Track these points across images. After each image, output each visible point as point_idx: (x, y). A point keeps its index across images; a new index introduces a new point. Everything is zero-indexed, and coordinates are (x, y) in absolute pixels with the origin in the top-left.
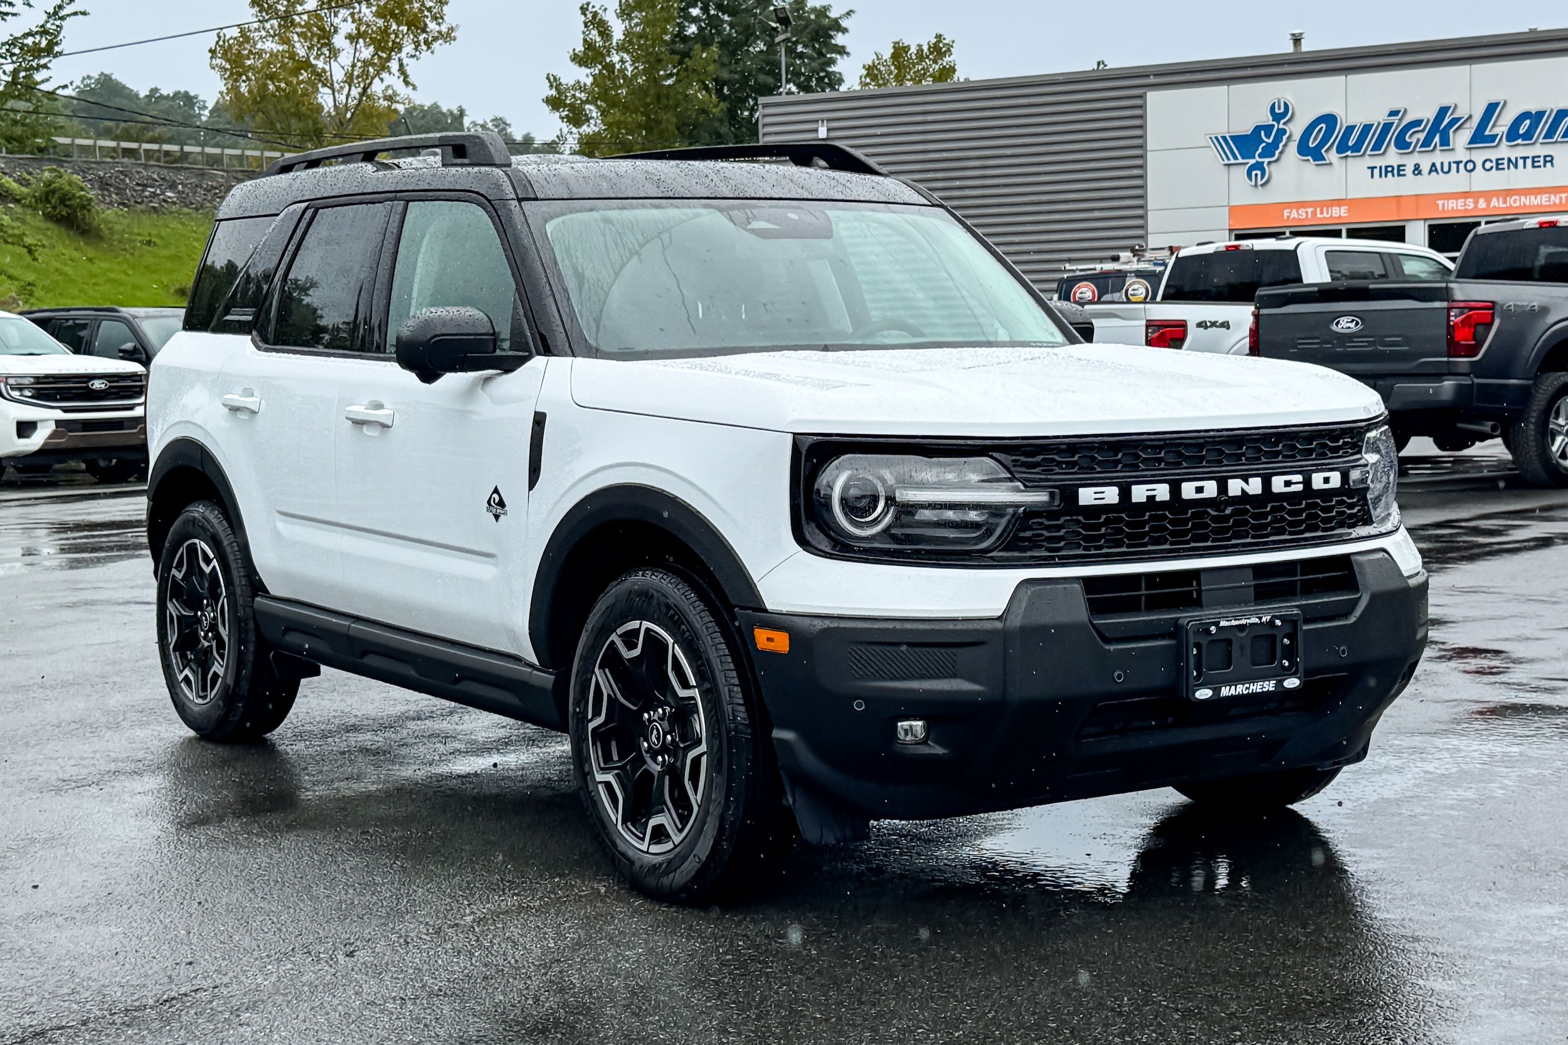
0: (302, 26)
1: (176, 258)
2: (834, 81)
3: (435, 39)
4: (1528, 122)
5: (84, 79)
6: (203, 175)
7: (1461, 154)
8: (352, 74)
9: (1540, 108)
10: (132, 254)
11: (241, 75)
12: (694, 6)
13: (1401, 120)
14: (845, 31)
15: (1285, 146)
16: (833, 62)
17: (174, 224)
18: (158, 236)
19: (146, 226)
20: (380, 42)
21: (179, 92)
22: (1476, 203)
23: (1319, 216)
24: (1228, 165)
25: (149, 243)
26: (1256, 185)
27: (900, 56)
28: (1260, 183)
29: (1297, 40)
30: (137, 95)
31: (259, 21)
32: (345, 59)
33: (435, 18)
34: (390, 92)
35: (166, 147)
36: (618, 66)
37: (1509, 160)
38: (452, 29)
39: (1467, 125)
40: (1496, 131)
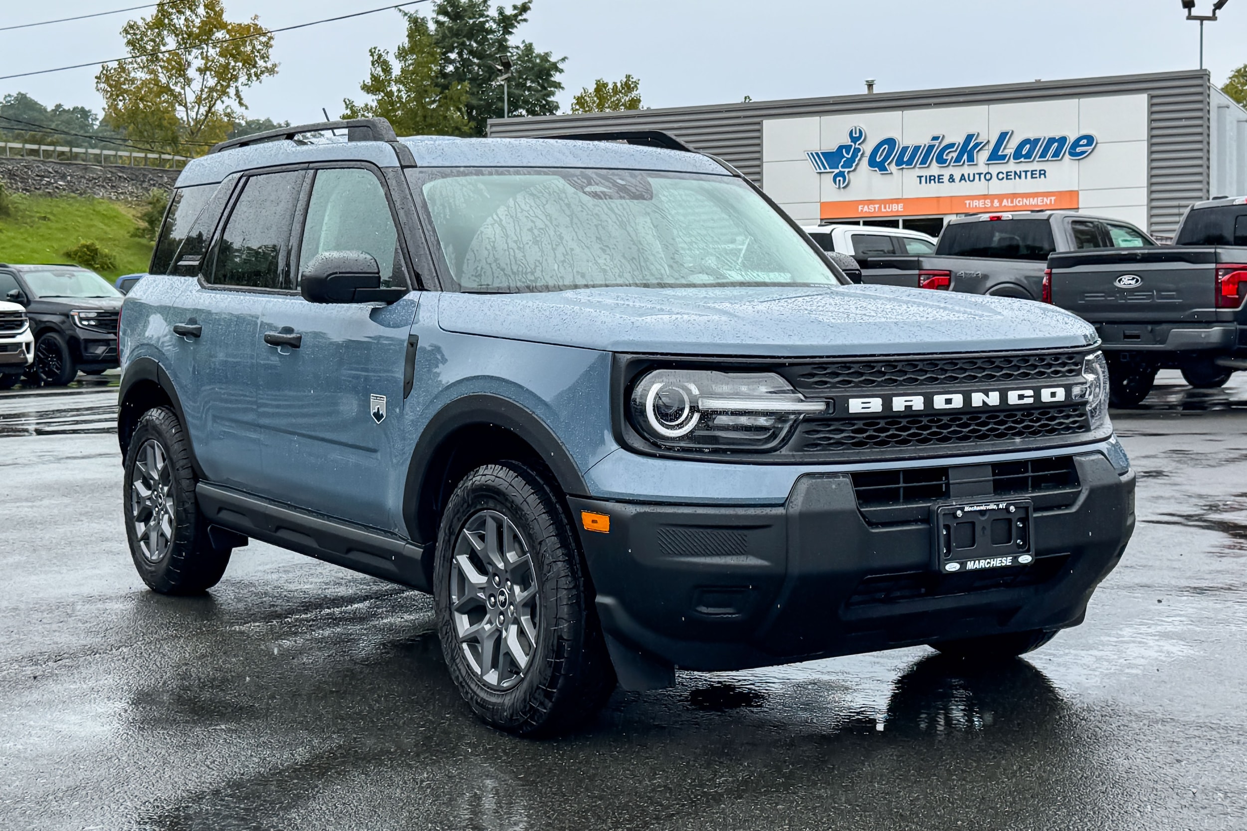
0: (164, 61)
1: (65, 230)
2: (551, 108)
3: (262, 72)
4: (1028, 146)
5: (6, 97)
6: (86, 169)
7: (982, 168)
8: (201, 97)
9: (1036, 136)
10: (31, 227)
11: (118, 96)
12: (452, 51)
13: (940, 143)
14: (561, 71)
15: (860, 160)
16: (553, 93)
17: (63, 205)
18: (51, 213)
19: (43, 206)
20: (221, 74)
21: (77, 108)
22: (992, 202)
23: (883, 210)
24: (820, 173)
25: (44, 218)
26: (839, 188)
27: (601, 90)
28: (842, 186)
29: (870, 85)
30: (45, 110)
31: (133, 57)
32: (196, 86)
33: (262, 57)
34: (229, 110)
35: (59, 149)
36: (396, 94)
37: (1015, 173)
38: (275, 65)
39: (986, 147)
40: (1007, 152)
